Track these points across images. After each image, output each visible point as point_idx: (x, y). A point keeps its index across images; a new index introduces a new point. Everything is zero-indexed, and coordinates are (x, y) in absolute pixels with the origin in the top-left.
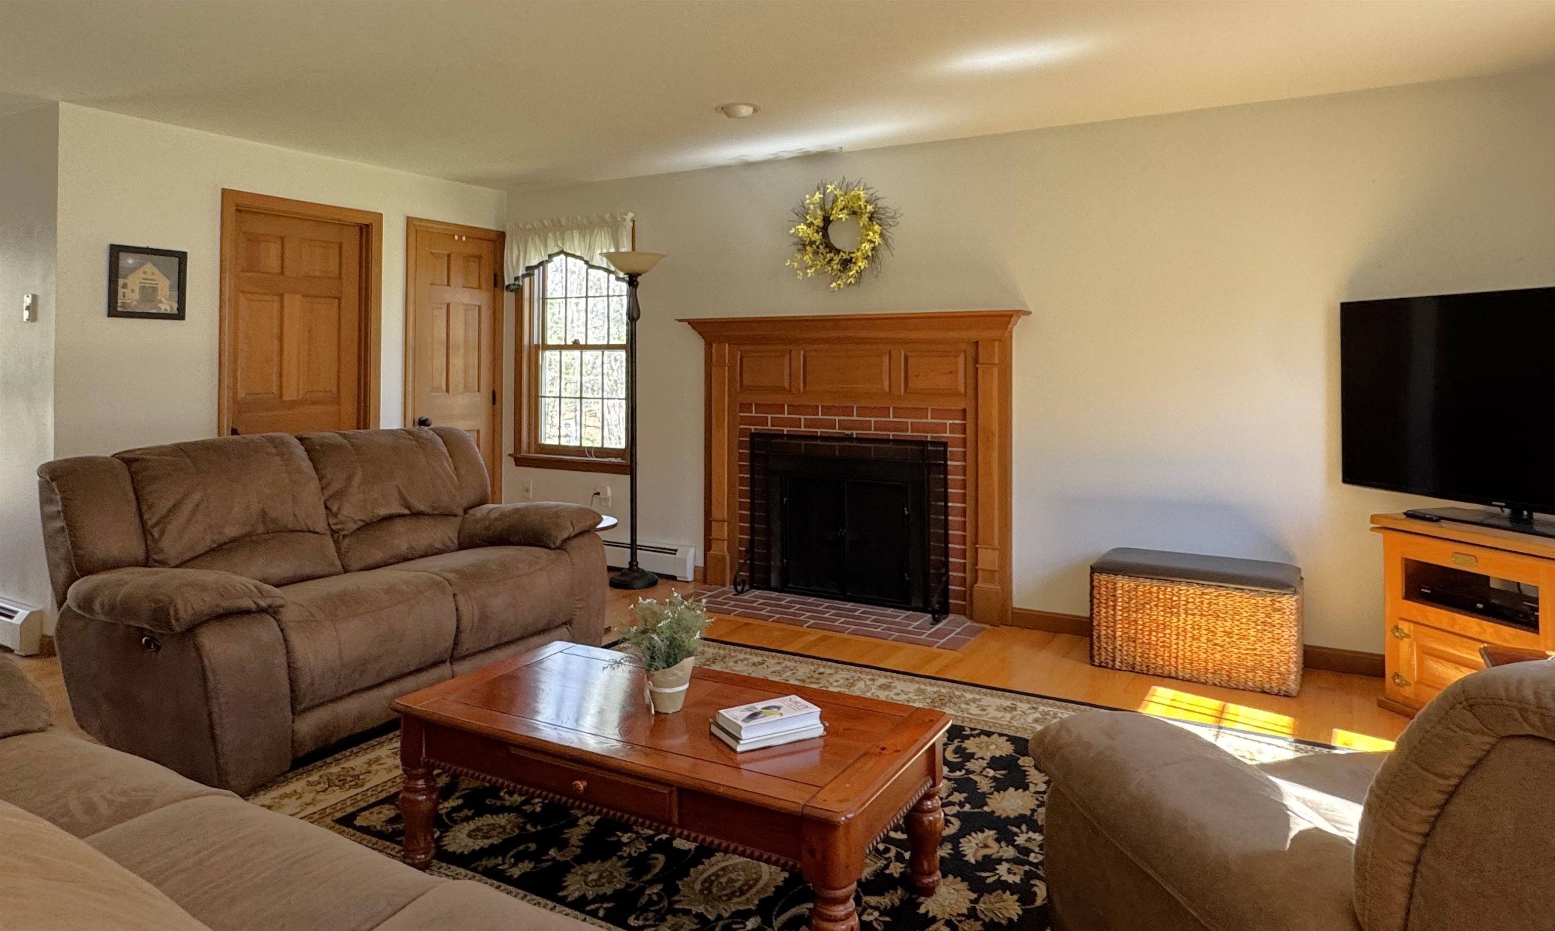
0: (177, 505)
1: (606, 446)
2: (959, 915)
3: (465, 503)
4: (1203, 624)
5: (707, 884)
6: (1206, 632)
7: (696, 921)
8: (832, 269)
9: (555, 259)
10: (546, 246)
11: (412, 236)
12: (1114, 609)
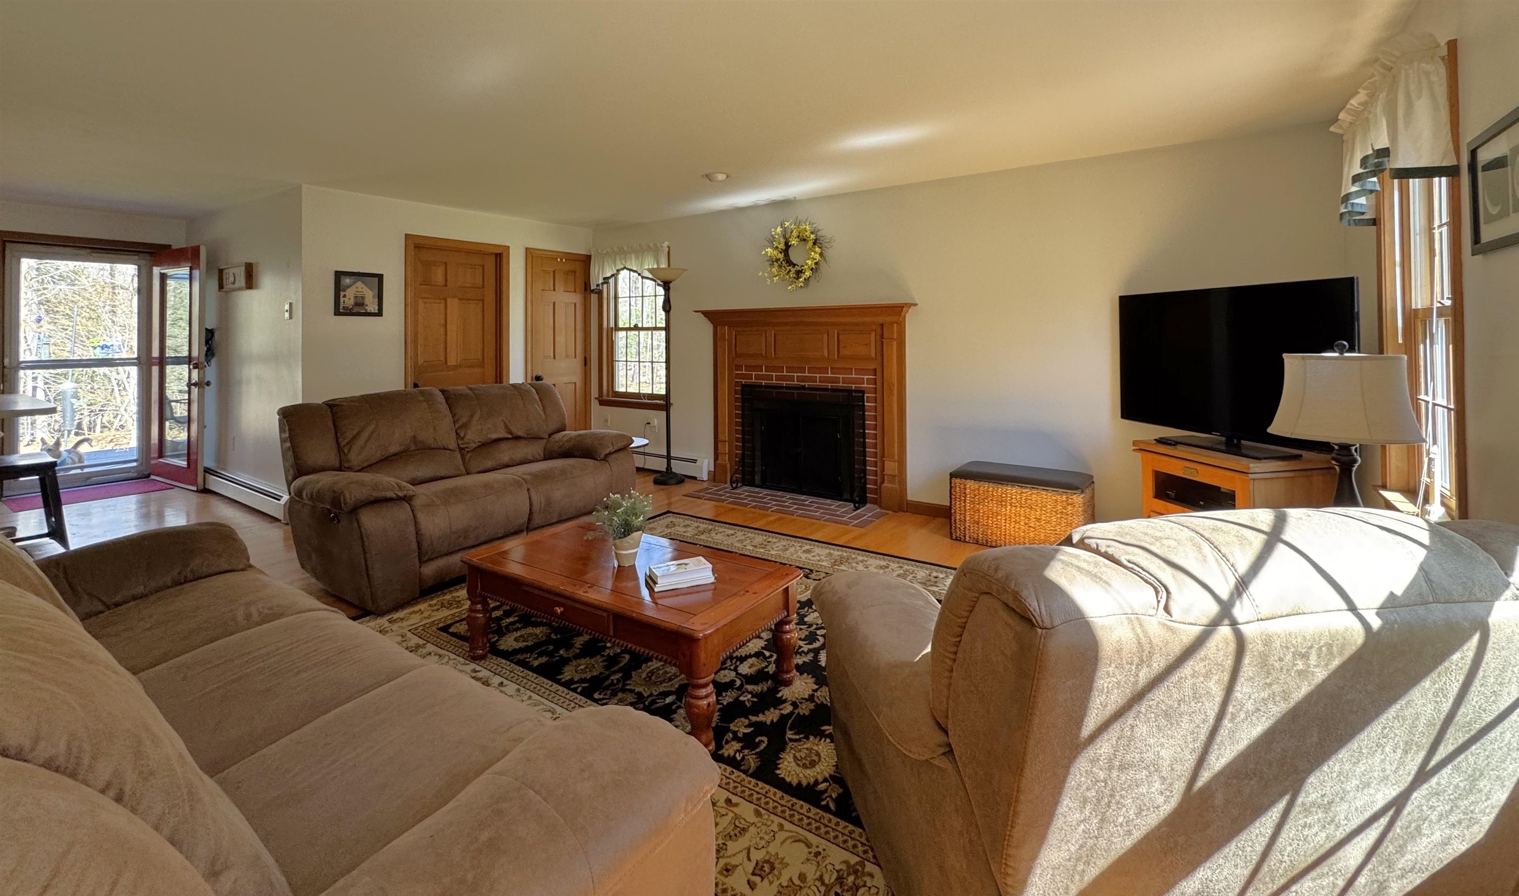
0: (358, 434)
1: (655, 392)
2: (802, 699)
3: (550, 431)
4: (1022, 513)
5: (650, 674)
6: (1024, 518)
7: (635, 697)
8: (790, 277)
9: (622, 272)
10: (615, 266)
11: (530, 259)
12: (965, 502)
